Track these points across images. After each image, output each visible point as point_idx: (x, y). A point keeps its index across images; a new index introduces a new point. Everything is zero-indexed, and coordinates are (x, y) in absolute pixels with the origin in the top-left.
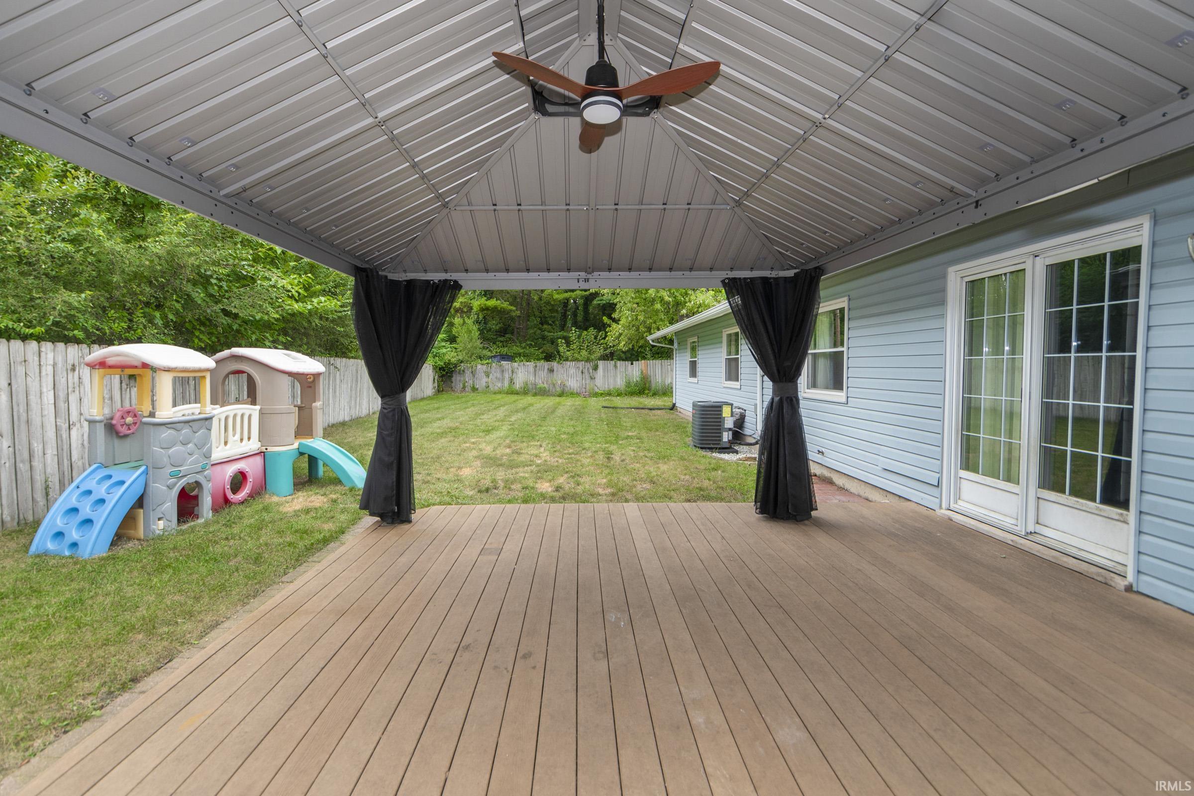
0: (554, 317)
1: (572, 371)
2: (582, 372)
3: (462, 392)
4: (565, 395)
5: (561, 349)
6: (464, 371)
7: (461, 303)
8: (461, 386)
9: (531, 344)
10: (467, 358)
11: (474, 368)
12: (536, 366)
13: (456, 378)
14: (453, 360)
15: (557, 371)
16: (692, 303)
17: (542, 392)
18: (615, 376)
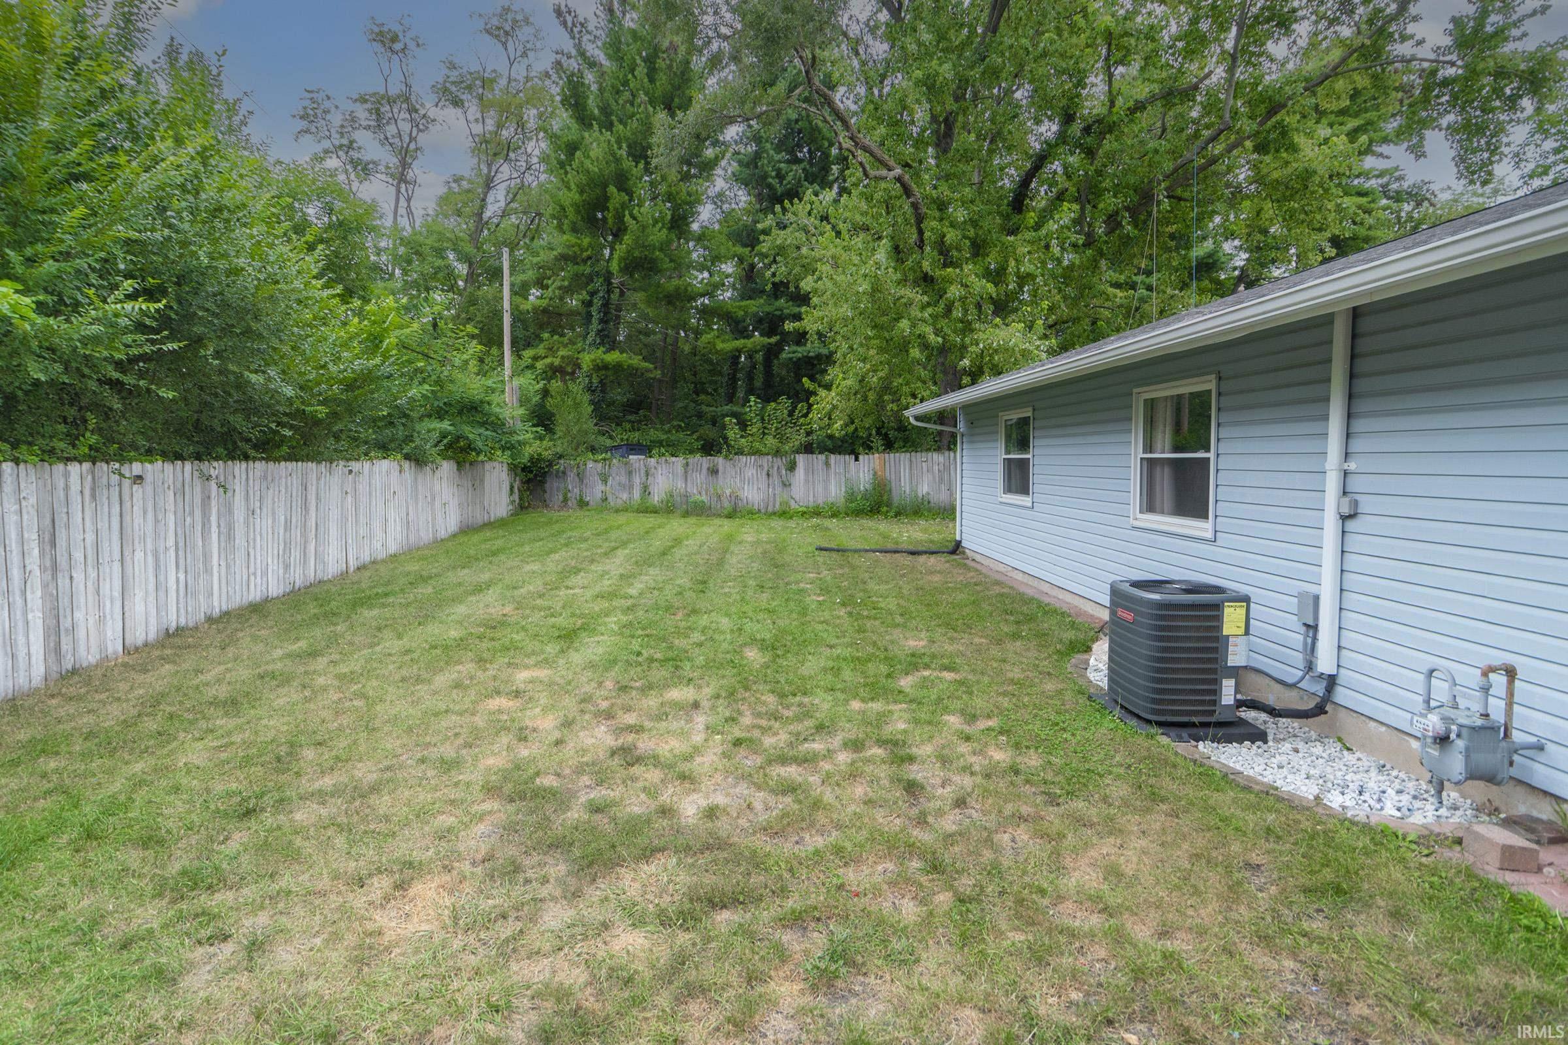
0: (716, 382)
1: (750, 472)
2: (768, 475)
3: (561, 508)
4: (739, 515)
5: (730, 434)
6: (564, 473)
7: (563, 357)
8: (561, 498)
9: (680, 426)
10: (570, 450)
11: (582, 467)
12: (687, 464)
13: (552, 484)
14: (545, 454)
15: (724, 473)
16: (981, 346)
17: (697, 510)
18: (827, 481)
